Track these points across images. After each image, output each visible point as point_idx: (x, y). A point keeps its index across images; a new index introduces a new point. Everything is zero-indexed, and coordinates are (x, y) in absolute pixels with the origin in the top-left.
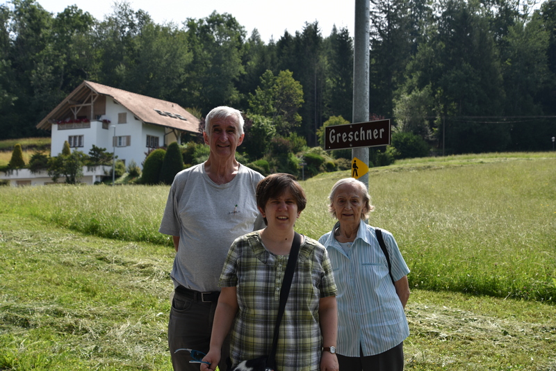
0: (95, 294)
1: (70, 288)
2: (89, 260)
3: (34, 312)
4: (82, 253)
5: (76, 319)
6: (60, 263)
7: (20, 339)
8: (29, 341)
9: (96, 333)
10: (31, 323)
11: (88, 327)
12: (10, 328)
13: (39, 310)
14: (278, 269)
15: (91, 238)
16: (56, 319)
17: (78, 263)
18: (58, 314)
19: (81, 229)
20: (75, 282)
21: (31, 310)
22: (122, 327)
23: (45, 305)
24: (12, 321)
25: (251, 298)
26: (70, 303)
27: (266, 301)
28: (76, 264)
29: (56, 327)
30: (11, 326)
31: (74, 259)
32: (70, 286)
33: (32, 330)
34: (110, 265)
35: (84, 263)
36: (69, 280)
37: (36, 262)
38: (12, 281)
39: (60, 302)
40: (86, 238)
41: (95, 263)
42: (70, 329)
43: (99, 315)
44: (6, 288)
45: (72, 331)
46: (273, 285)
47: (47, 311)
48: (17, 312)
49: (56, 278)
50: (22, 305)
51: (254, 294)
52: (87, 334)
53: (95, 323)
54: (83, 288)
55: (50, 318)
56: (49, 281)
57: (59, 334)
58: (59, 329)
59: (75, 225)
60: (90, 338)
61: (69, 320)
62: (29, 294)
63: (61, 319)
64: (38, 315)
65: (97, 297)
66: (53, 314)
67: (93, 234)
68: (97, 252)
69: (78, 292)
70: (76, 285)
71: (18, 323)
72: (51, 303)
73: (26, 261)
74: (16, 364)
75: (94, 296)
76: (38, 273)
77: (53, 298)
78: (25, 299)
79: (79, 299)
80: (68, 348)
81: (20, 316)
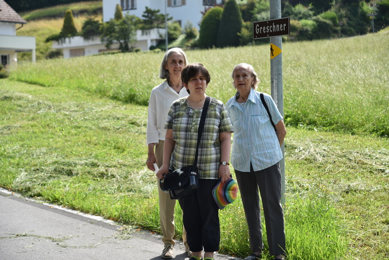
0: (124, 150)
1: (105, 147)
2: (122, 125)
3: (76, 164)
4: (118, 119)
5: (107, 168)
6: (99, 128)
7: (65, 183)
8: (72, 184)
9: (121, 177)
10: (74, 172)
11: (115, 174)
12: (58, 177)
13: (80, 164)
14: (194, 117)
15: (129, 106)
16: (92, 169)
17: (114, 128)
18: (94, 165)
19: (121, 98)
20: (109, 142)
21: (74, 163)
22: (140, 173)
23: (84, 159)
24: (60, 172)
25: (178, 133)
26: (105, 158)
27: (186, 135)
28: (112, 128)
29: (92, 175)
30: (59, 175)
31: (110, 124)
32: (106, 145)
33: (74, 177)
34: (139, 128)
35: (118, 127)
36: (105, 141)
37: (80, 128)
38: (60, 143)
39: (96, 157)
40: (124, 106)
41: (127, 127)
42: (102, 175)
43: (125, 165)
44: (56, 149)
45: (104, 177)
46: (191, 126)
47: (86, 164)
48: (64, 165)
49: (95, 140)
50: (67, 160)
51: (180, 131)
52: (114, 179)
53: (120, 171)
54: (115, 146)
55: (88, 169)
56: (89, 142)
57: (94, 179)
58: (94, 175)
59: (116, 95)
60: (117, 181)
61: (102, 169)
62: (73, 152)
63: (97, 168)
64: (79, 167)
65: (125, 153)
66: (90, 166)
67: (131, 102)
68: (131, 118)
69: (110, 149)
70: (110, 144)
71: (64, 173)
72: (89, 158)
73: (72, 128)
74: (62, 199)
75: (123, 152)
76: (81, 136)
77: (91, 155)
78: (70, 156)
79: (111, 155)
80: (99, 188)
81: (66, 168)
